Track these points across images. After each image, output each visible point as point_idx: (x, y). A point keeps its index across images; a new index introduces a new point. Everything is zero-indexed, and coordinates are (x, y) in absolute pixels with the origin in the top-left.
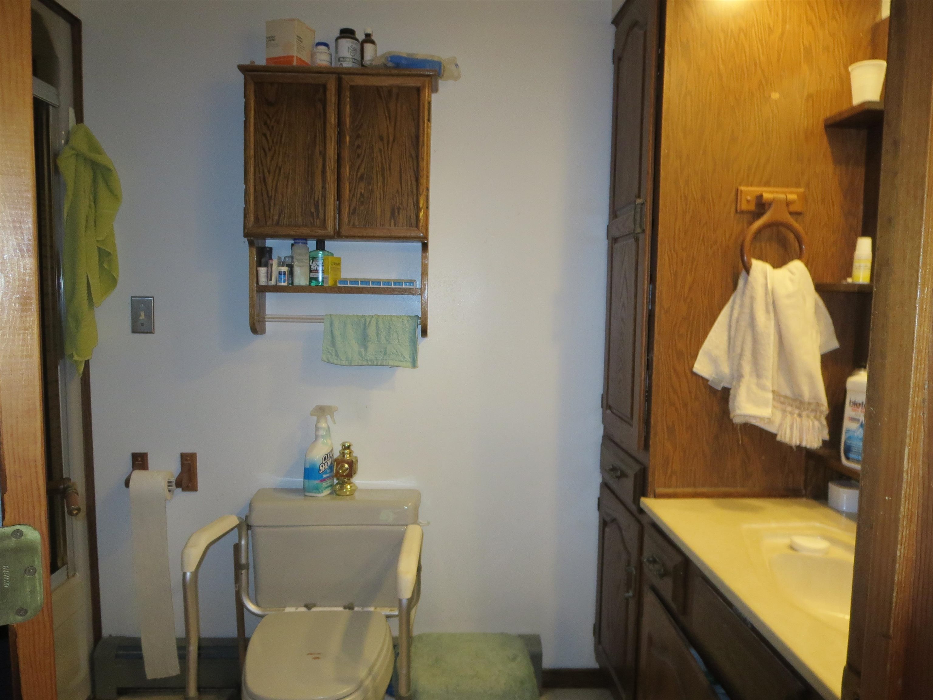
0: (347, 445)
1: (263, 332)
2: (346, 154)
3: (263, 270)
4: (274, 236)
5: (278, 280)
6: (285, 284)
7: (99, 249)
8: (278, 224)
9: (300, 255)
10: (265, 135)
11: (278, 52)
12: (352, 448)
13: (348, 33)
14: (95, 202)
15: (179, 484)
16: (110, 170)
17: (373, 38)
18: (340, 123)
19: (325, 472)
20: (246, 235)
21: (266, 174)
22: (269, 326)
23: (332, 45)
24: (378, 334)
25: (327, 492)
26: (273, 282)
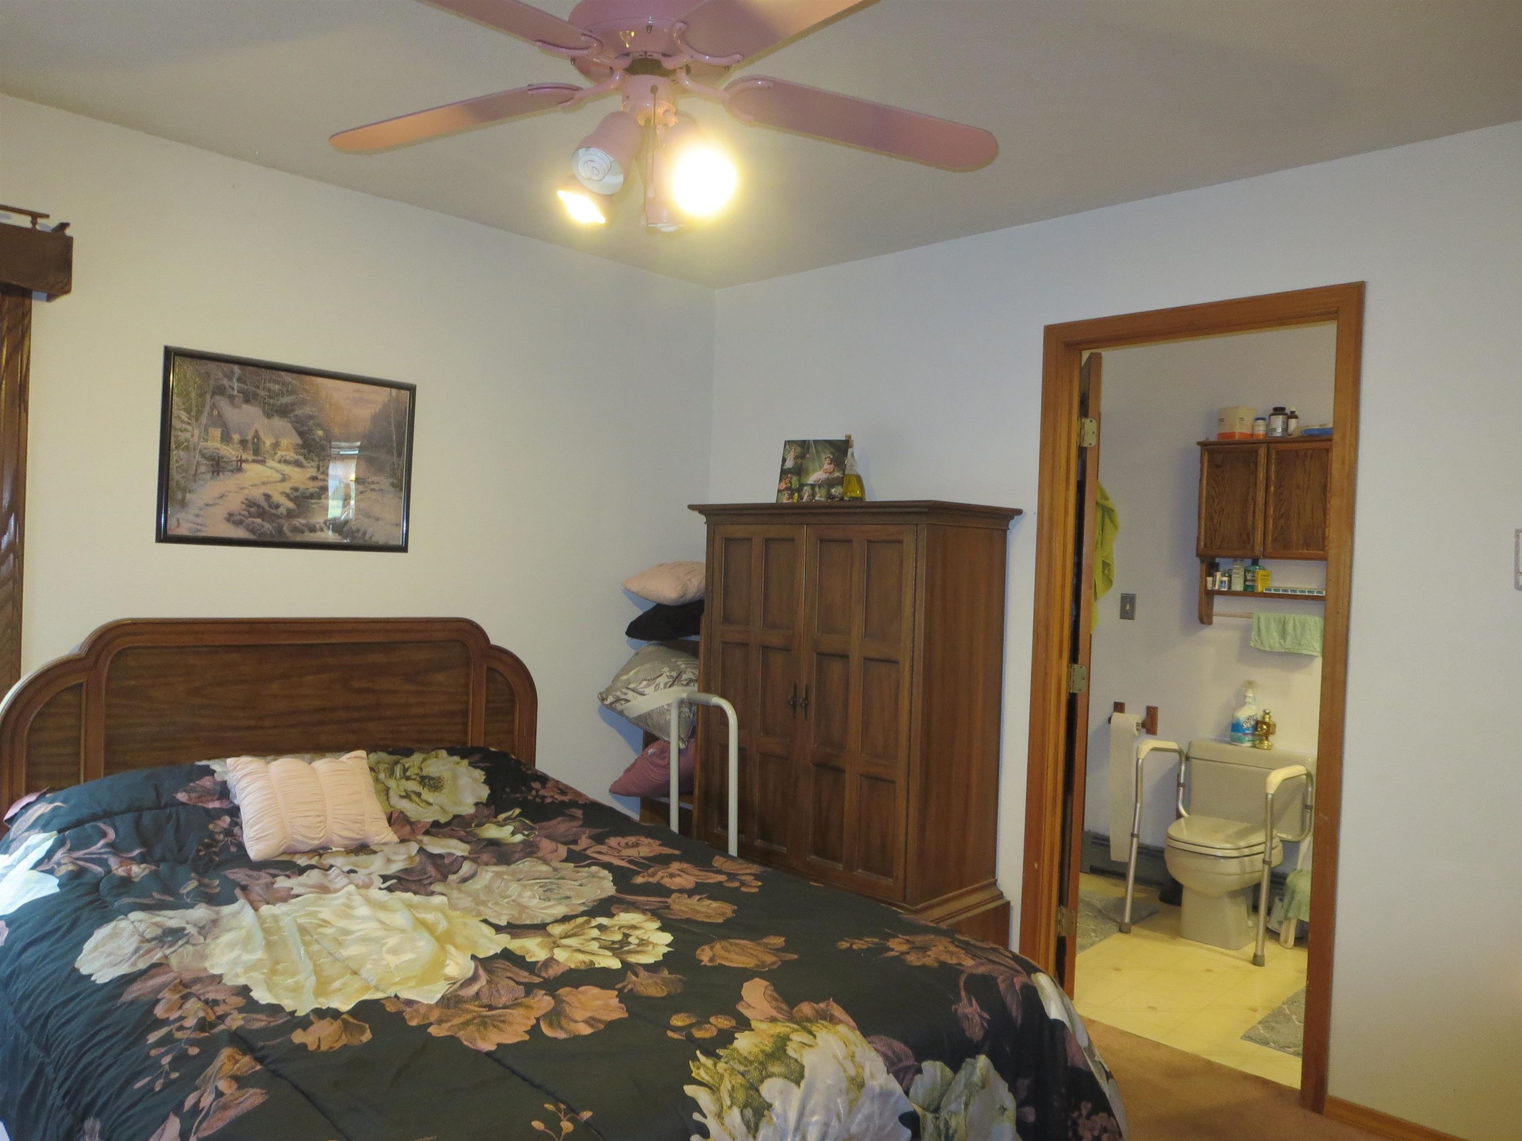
0: (1268, 711)
1: (1210, 622)
2: (1271, 499)
3: (1210, 579)
4: (1220, 557)
5: (1221, 586)
6: (1226, 589)
7: (1103, 561)
8: (1220, 547)
9: (1237, 569)
10: (1214, 488)
11: (1225, 430)
12: (1271, 714)
13: (1279, 411)
14: (1102, 531)
15: (1143, 725)
16: (1113, 511)
17: (1296, 413)
18: (1268, 478)
19: (1248, 729)
20: (1197, 555)
21: (1214, 514)
22: (1215, 619)
23: (1267, 419)
24: (1294, 629)
25: (1249, 744)
26: (1216, 588)
